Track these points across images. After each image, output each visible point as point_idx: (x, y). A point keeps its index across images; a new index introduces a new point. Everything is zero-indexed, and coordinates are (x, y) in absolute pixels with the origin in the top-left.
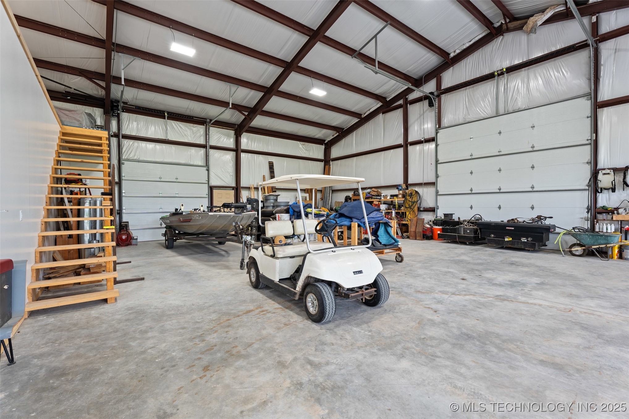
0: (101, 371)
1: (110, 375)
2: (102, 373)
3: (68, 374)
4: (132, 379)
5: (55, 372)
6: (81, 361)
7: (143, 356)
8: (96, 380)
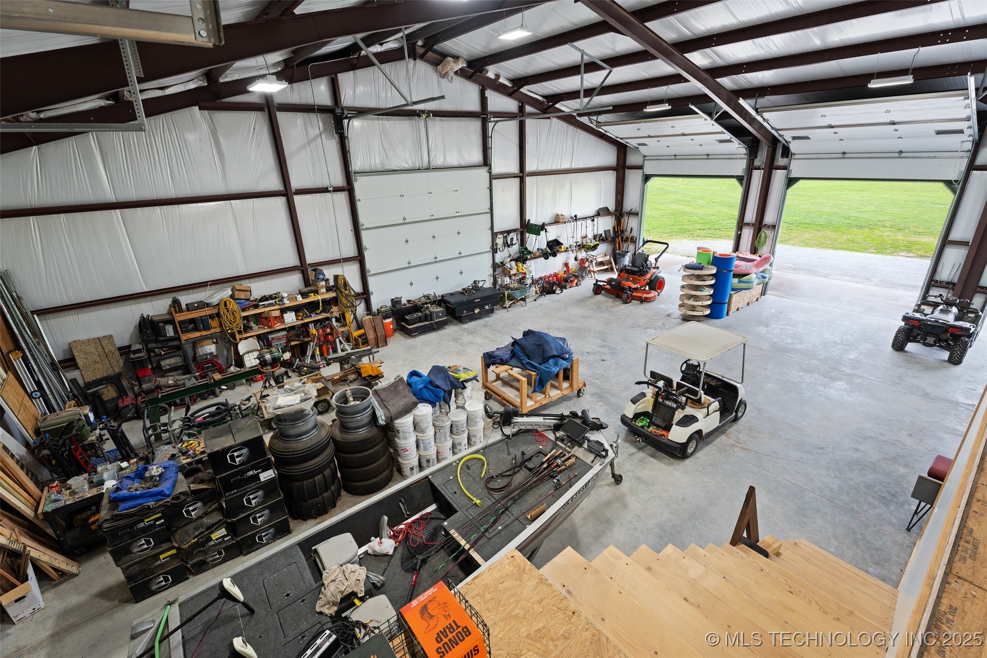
0: (864, 484)
1: (861, 479)
2: (864, 483)
3: (879, 496)
4: (854, 470)
5: (886, 502)
6: (870, 499)
7: (839, 475)
8: (869, 481)
